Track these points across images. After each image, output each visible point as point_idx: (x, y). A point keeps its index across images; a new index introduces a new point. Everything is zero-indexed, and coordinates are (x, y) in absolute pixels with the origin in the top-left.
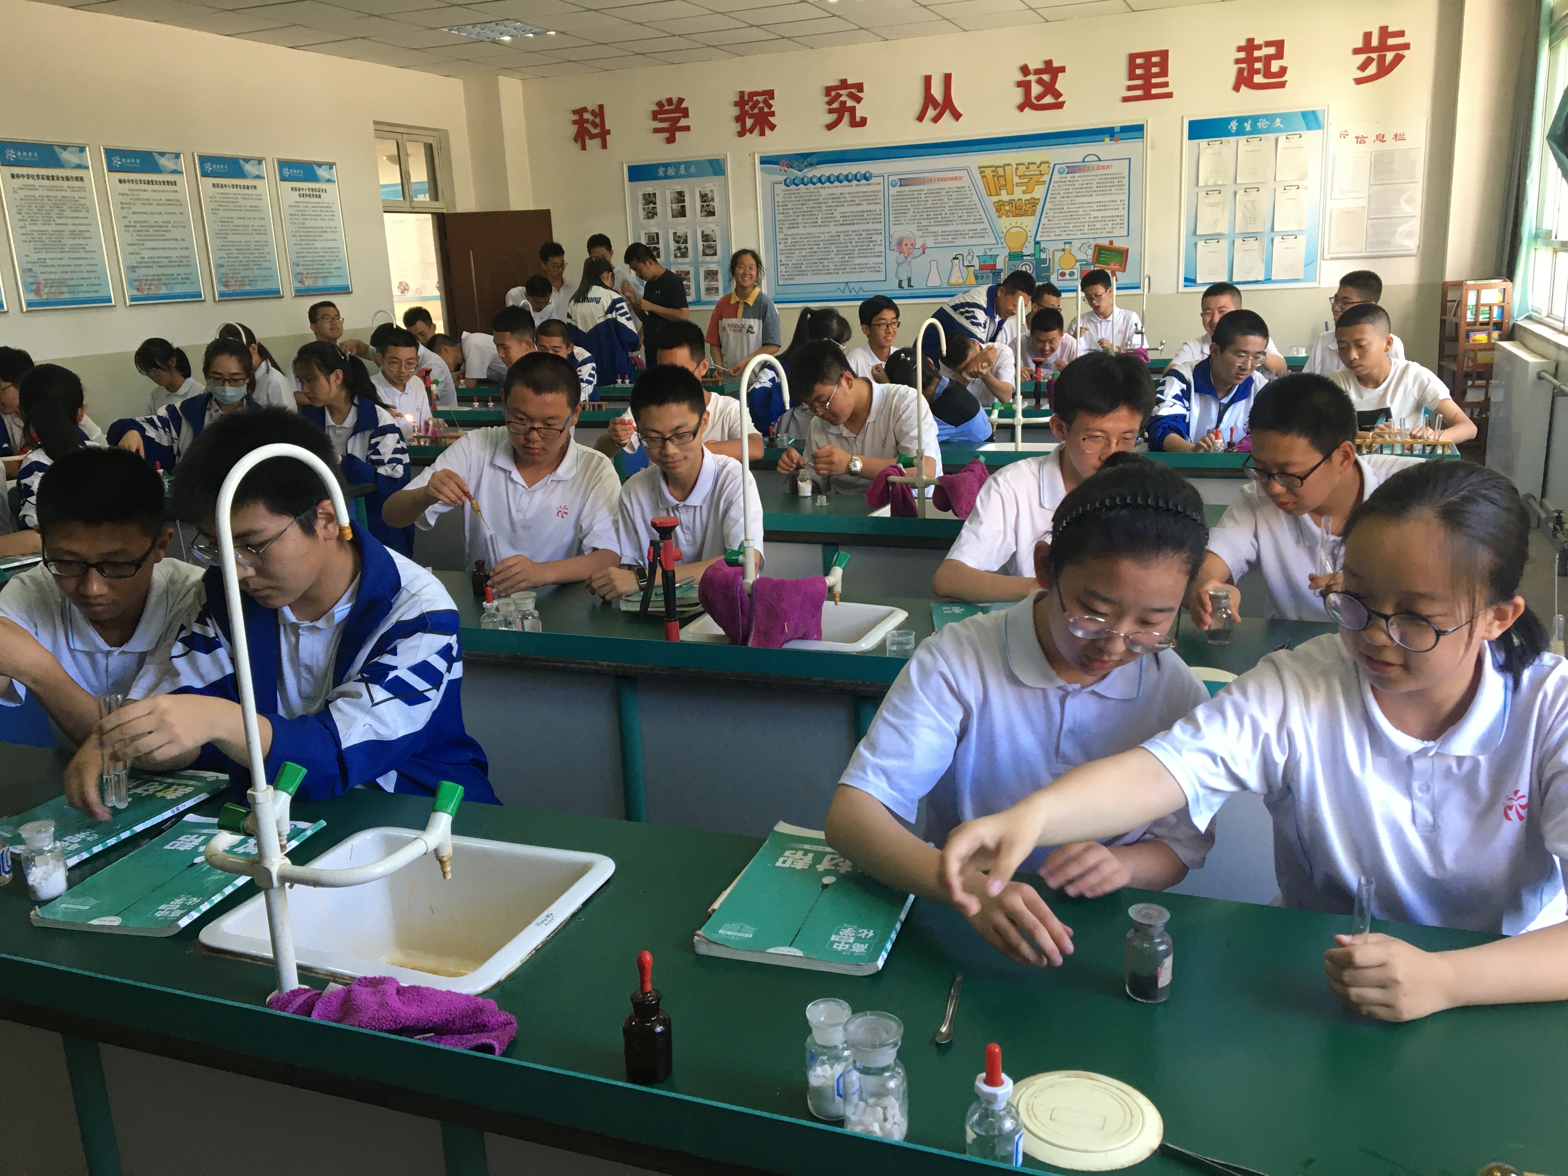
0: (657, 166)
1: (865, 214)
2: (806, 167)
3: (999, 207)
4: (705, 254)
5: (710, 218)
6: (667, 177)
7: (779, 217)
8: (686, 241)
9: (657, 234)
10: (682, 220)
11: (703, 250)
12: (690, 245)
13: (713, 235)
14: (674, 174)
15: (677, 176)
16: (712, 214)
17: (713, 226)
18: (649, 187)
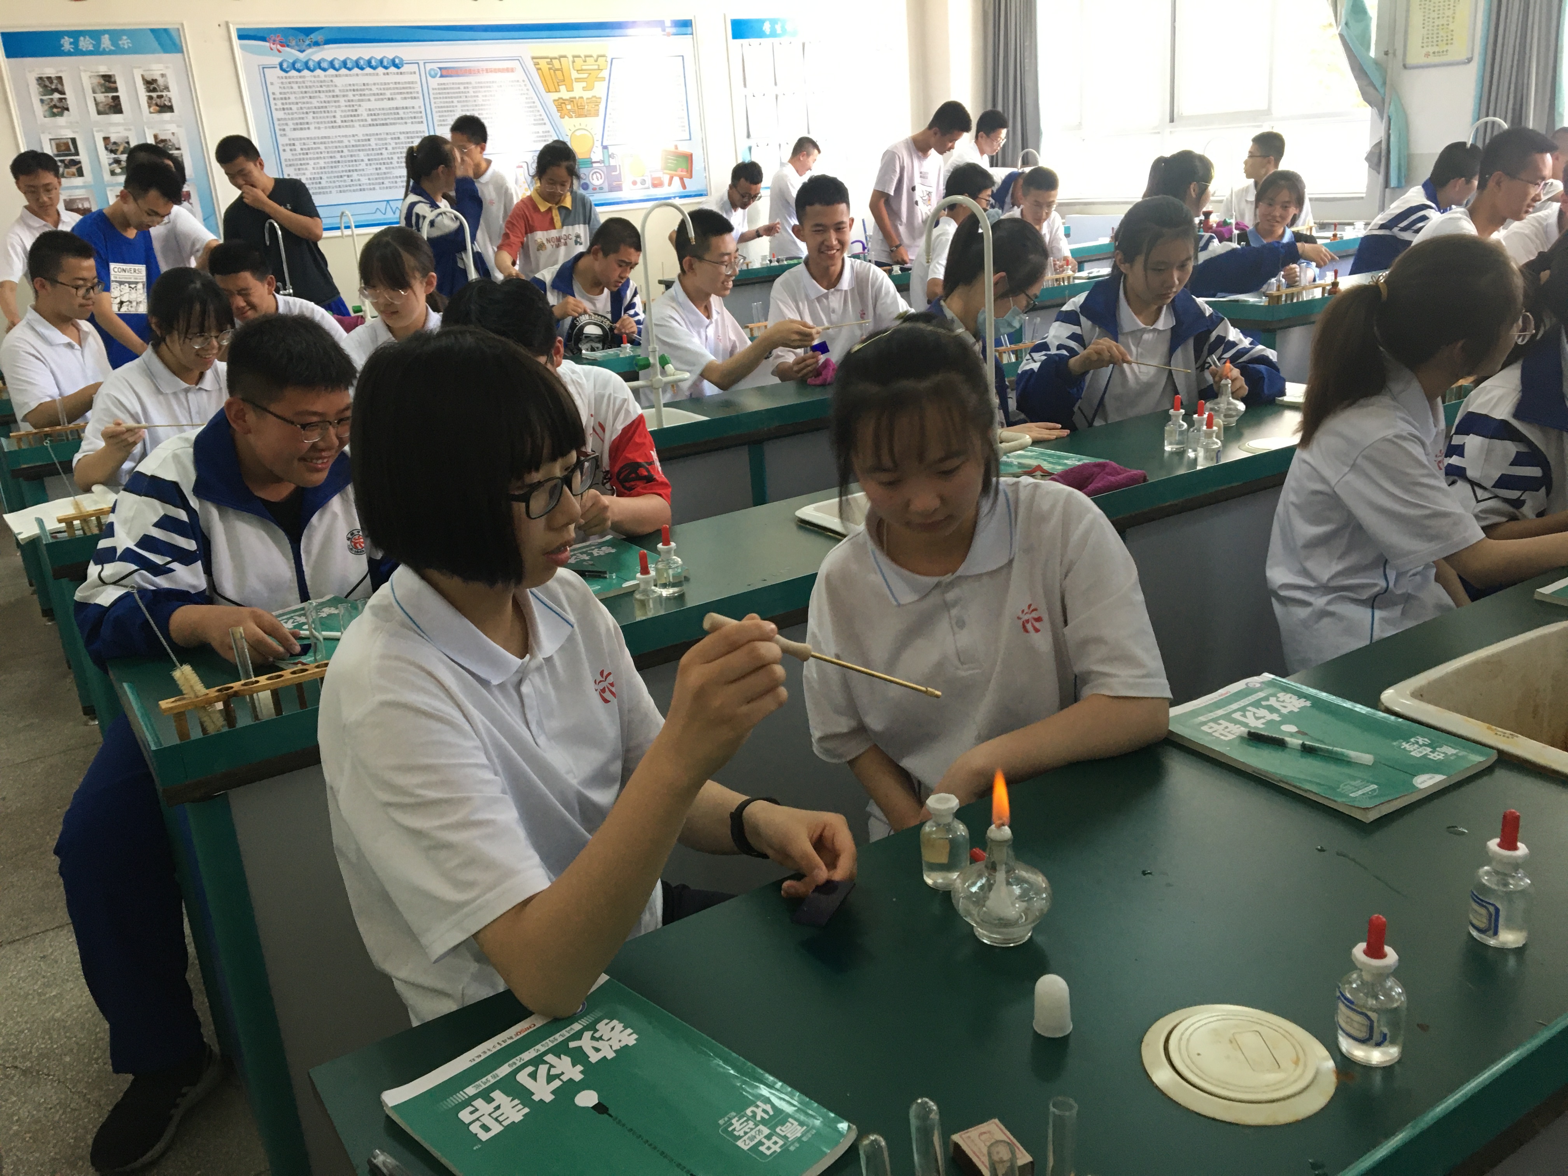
0: (59, 35)
1: (401, 112)
2: (309, 46)
3: (560, 104)
5: (167, 116)
6: (77, 52)
7: (277, 115)
9: (74, 140)
10: (116, 118)
13: (174, 140)
14: (91, 48)
15: (97, 51)
16: (170, 109)
17: (173, 128)
18: (49, 66)
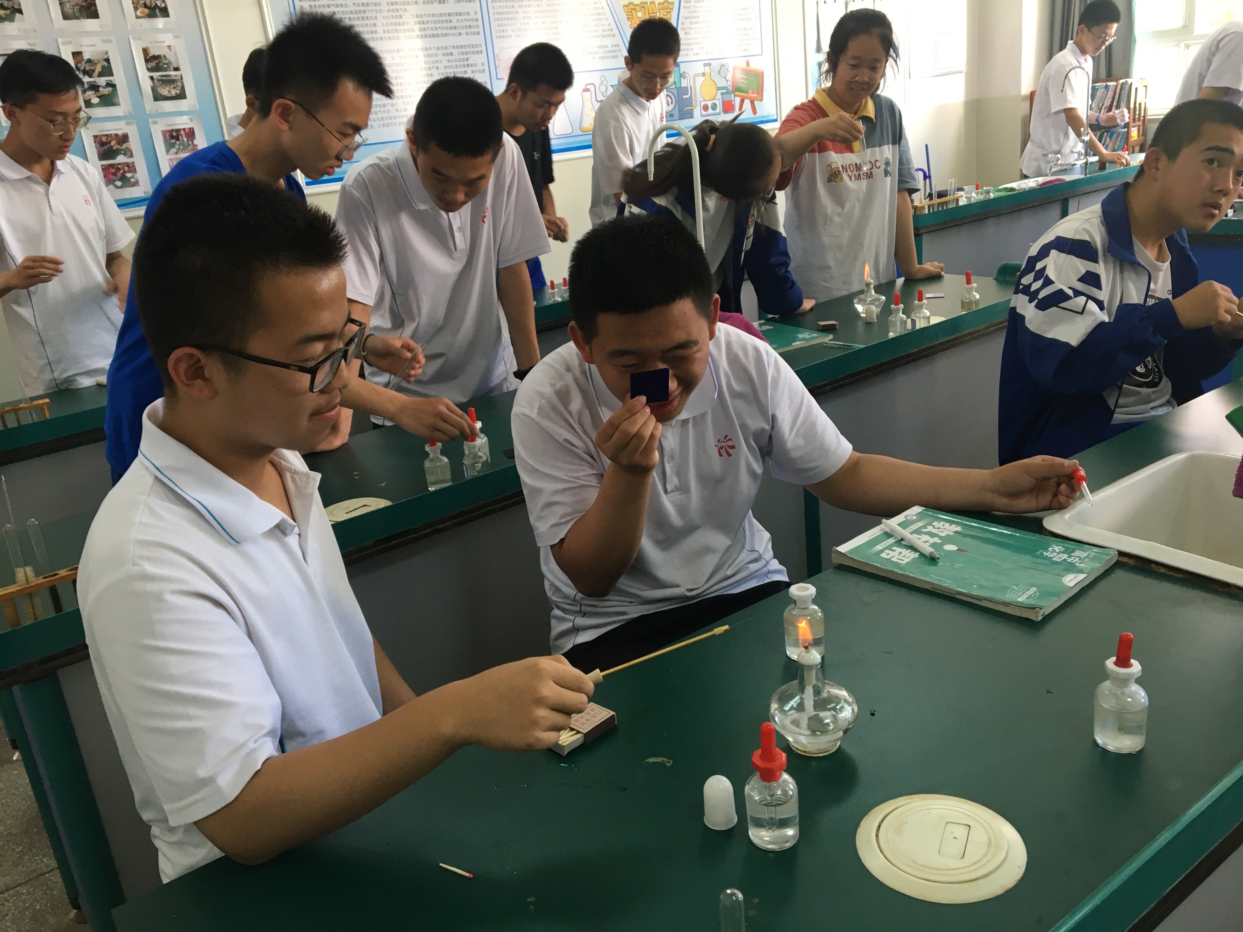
3: (631, 11)
4: (158, 97)
5: (160, 22)
8: (107, 71)
10: (90, 24)
11: (153, 89)
12: (119, 77)
13: (171, 57)
16: (165, 12)
17: (168, 39)
